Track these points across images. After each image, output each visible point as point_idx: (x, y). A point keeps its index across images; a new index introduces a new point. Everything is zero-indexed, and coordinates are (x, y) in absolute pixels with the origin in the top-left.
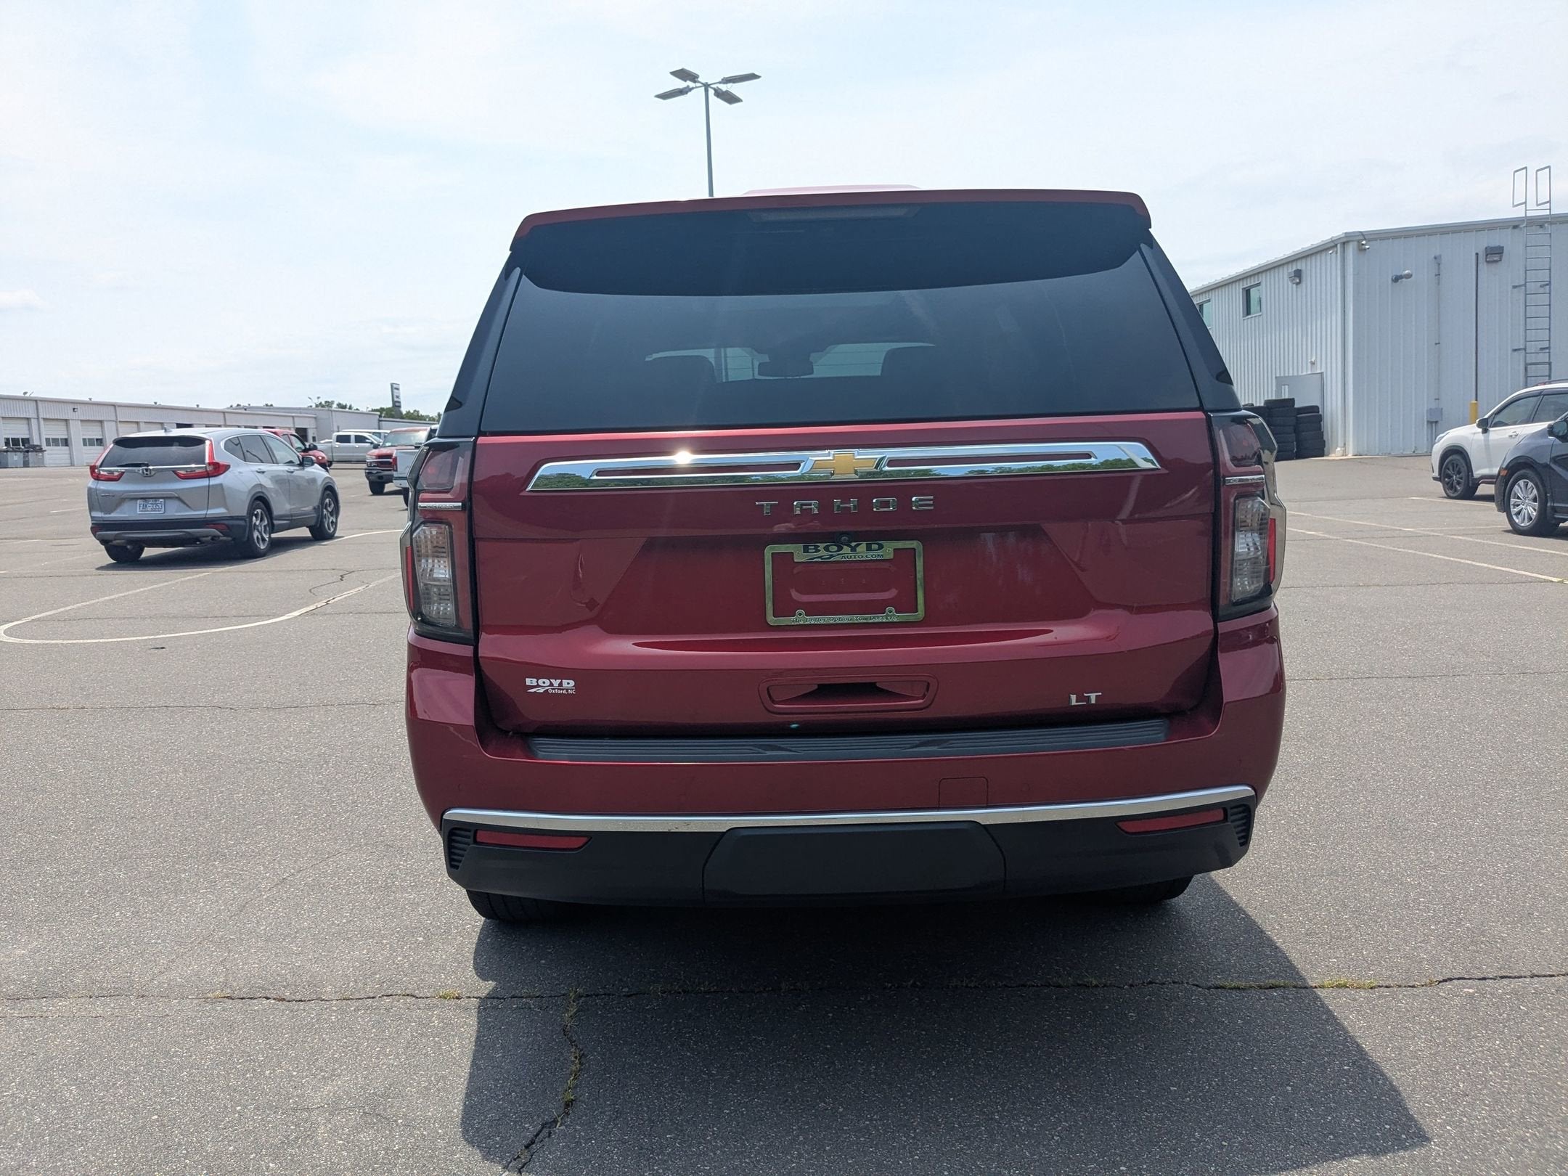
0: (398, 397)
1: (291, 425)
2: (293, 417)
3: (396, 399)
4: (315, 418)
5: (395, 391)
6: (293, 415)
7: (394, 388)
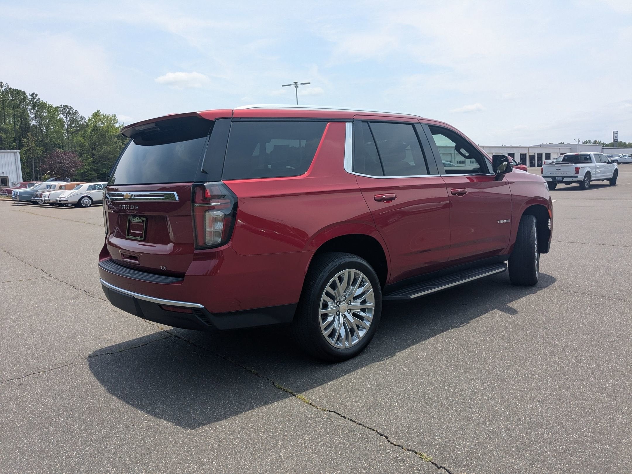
0: (616, 137)
1: (559, 152)
2: (560, 148)
3: (615, 138)
4: (571, 148)
5: (615, 134)
6: (560, 147)
7: (615, 133)
